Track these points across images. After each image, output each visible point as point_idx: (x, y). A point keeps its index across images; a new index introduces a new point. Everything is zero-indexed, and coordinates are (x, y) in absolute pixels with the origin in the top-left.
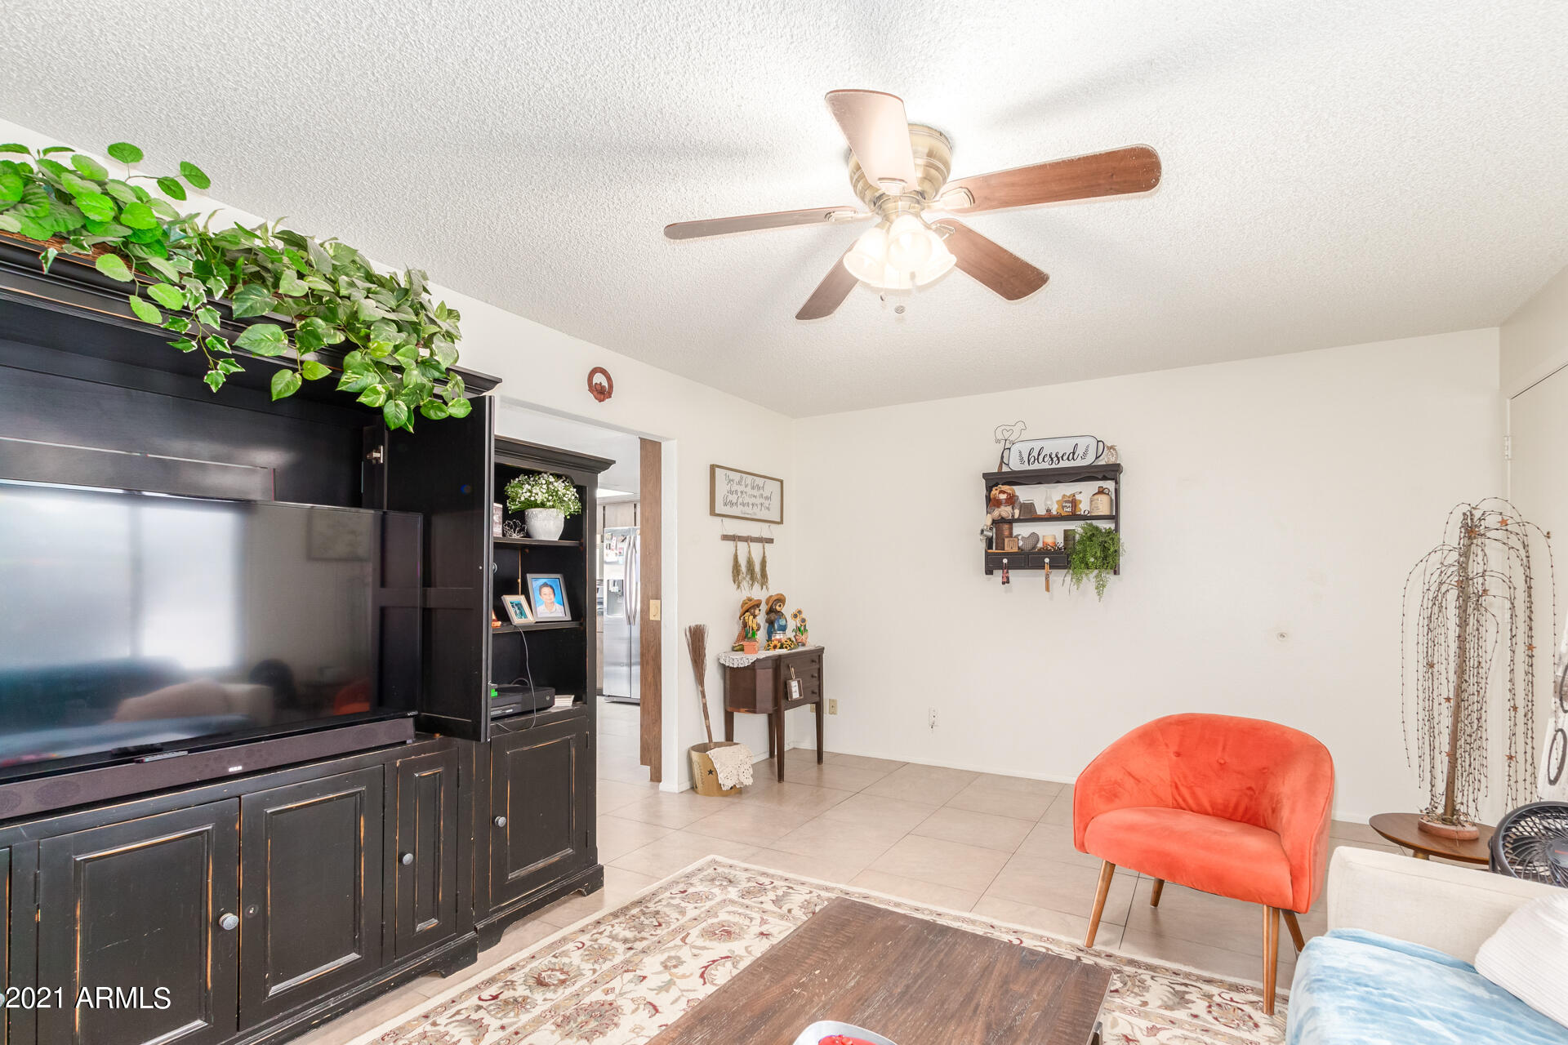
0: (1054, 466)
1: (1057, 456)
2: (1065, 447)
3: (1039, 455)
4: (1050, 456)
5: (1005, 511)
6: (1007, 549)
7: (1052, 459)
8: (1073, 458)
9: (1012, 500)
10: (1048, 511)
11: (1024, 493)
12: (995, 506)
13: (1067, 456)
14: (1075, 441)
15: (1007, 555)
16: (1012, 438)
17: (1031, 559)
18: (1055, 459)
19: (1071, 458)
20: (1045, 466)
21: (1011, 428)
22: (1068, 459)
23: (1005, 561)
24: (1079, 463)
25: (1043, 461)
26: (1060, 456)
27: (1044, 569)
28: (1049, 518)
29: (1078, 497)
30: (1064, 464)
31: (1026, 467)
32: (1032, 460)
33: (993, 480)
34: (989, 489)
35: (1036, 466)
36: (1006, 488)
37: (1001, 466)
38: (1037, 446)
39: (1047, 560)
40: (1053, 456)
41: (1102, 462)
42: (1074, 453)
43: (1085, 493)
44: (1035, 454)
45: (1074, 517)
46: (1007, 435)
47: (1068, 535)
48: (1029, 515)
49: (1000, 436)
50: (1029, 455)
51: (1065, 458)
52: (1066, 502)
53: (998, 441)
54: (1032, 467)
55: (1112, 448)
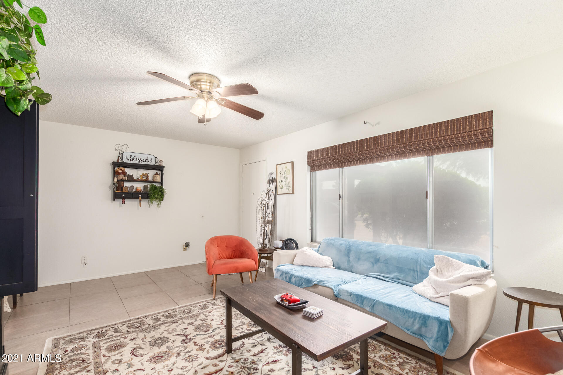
0: (140, 163)
1: (141, 160)
2: (144, 157)
3: (134, 158)
4: (139, 159)
5: (121, 177)
6: (124, 191)
7: (139, 161)
8: (147, 161)
9: (124, 173)
10: (138, 178)
11: (128, 171)
12: (117, 174)
13: (145, 160)
14: (147, 156)
15: (124, 193)
16: (123, 150)
17: (134, 195)
18: (140, 161)
19: (146, 161)
20: (137, 162)
21: (122, 146)
22: (145, 161)
23: (123, 195)
24: (149, 163)
25: (136, 160)
26: (142, 160)
27: (139, 198)
28: (138, 181)
29: (149, 175)
30: (144, 163)
31: (129, 162)
32: (132, 160)
33: (115, 164)
34: (114, 168)
35: (133, 162)
36: (123, 168)
37: (118, 159)
38: (133, 155)
39: (140, 196)
40: (140, 159)
41: (157, 164)
42: (147, 160)
43: (151, 173)
44: (132, 157)
45: (147, 181)
46: (120, 148)
47: (145, 187)
48: (131, 179)
49: (117, 148)
50: (130, 157)
51: (144, 161)
52: (144, 176)
53: (116, 150)
54: (132, 162)
55: (161, 160)
